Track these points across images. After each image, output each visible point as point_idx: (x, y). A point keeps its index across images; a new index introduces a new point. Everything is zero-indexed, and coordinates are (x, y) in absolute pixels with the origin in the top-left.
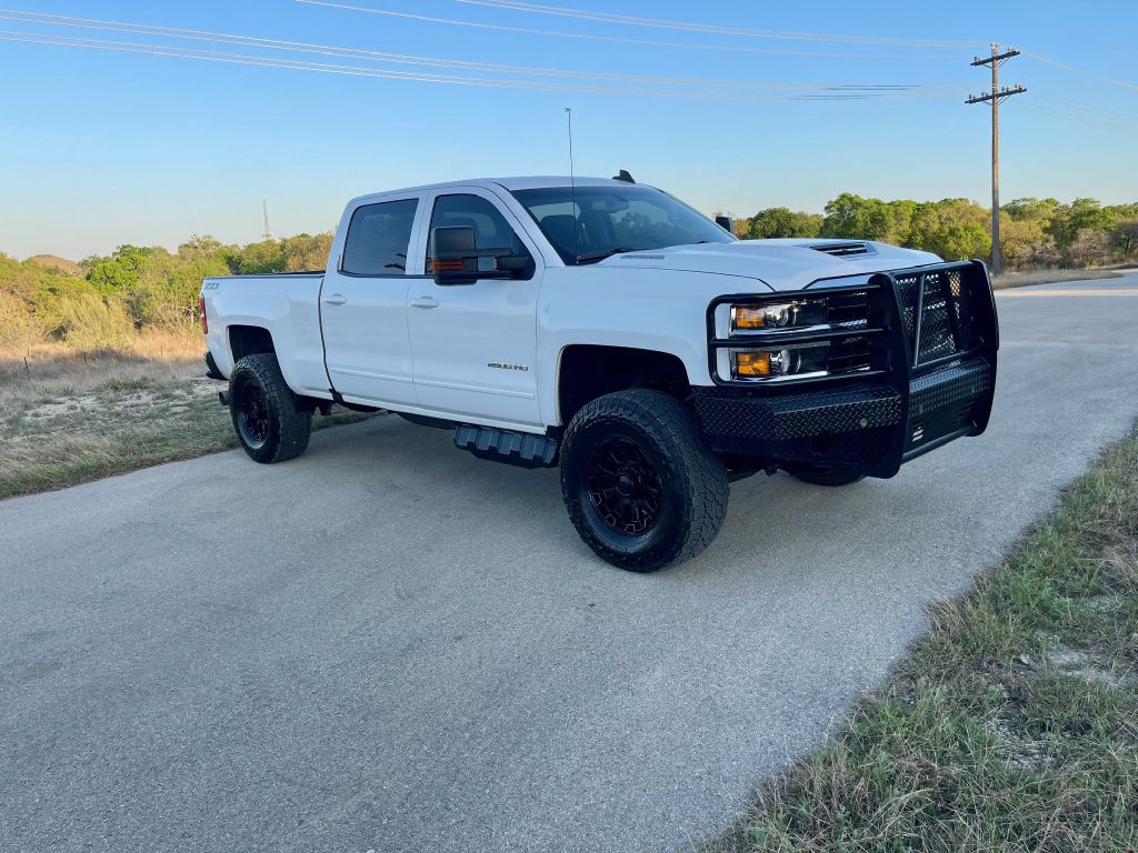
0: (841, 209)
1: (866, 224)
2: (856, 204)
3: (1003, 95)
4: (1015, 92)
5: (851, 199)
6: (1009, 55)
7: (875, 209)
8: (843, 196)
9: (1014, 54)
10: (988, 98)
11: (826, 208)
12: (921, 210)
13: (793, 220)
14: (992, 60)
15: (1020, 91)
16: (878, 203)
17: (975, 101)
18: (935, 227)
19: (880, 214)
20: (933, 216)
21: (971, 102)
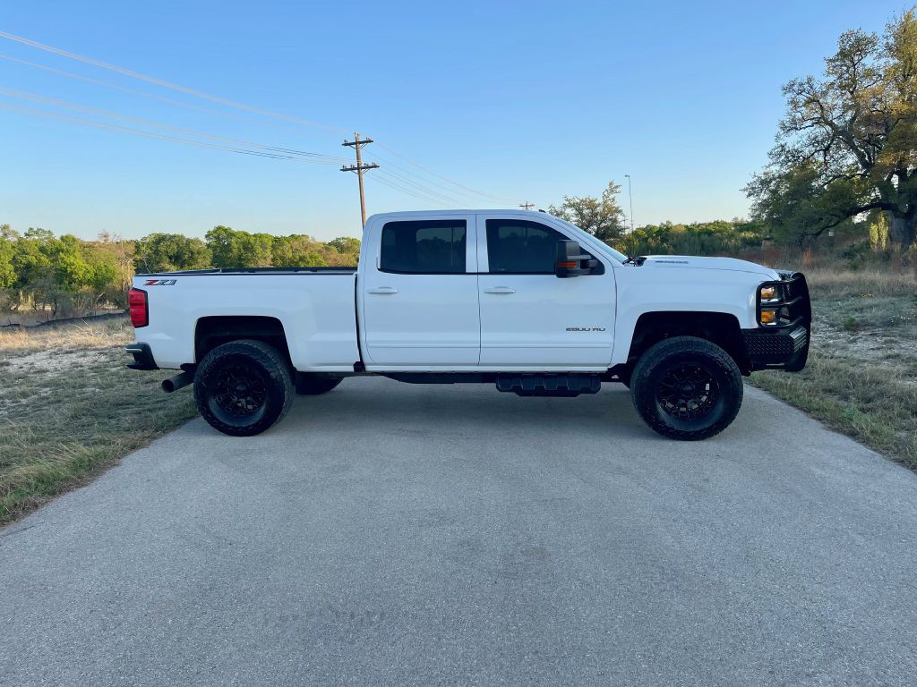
0: (217, 238)
1: (240, 250)
2: (231, 234)
3: (364, 168)
4: (373, 167)
5: (225, 230)
6: (367, 142)
7: (245, 238)
8: (219, 228)
9: (370, 141)
10: (354, 169)
11: (207, 236)
12: (278, 242)
13: (191, 244)
14: (356, 143)
15: (375, 167)
16: (246, 234)
17: (347, 170)
18: (290, 255)
19: (249, 243)
20: (287, 246)
21: (343, 170)
